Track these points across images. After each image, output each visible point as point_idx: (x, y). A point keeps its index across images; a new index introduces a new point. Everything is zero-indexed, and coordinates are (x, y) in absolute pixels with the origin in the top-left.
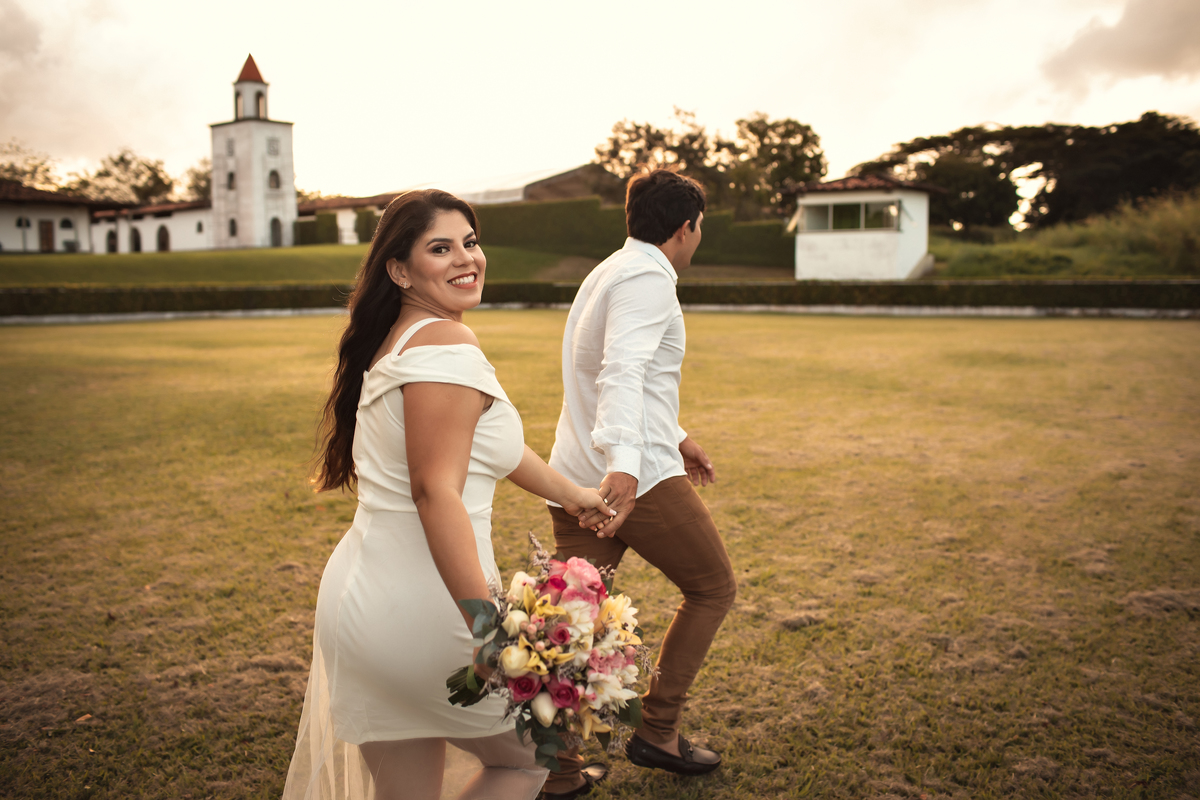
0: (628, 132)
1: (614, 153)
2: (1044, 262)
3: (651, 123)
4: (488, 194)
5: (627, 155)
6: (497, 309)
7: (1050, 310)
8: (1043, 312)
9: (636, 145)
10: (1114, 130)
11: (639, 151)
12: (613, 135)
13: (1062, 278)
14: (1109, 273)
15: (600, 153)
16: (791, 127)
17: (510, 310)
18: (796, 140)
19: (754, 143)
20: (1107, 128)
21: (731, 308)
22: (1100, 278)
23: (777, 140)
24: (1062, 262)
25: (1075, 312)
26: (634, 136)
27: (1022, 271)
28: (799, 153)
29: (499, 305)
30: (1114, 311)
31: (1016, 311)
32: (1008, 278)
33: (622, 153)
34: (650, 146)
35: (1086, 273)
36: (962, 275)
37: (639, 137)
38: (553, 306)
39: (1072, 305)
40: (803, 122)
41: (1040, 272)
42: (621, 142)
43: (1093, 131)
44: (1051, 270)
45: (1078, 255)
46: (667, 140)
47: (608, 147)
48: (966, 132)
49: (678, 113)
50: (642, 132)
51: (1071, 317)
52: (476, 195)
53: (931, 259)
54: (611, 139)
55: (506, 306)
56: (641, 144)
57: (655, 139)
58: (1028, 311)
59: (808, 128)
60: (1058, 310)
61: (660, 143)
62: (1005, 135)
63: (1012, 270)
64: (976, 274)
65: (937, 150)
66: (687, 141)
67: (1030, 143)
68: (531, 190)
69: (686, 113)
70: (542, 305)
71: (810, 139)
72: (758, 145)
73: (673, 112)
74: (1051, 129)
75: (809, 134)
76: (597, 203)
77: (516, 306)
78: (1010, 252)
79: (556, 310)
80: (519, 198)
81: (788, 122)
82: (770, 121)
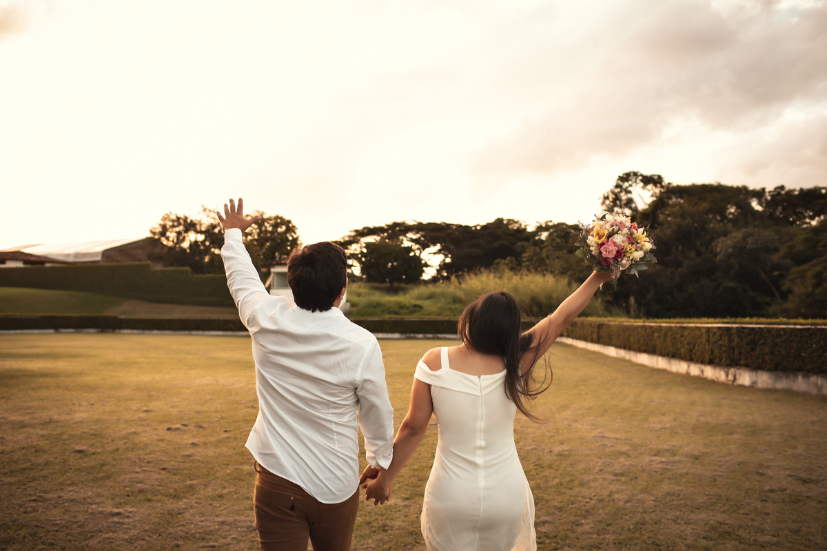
0: (173, 221)
1: (163, 233)
2: (408, 308)
3: (187, 215)
4: (77, 255)
5: (172, 235)
6: (79, 332)
7: (408, 335)
8: (404, 336)
9: (177, 229)
10: (478, 228)
11: (179, 233)
12: (162, 223)
13: (415, 317)
14: (439, 314)
15: (154, 233)
16: (279, 221)
17: (88, 333)
18: (282, 229)
19: (256, 229)
20: (475, 227)
21: (229, 333)
22: (433, 317)
23: (270, 229)
24: (418, 308)
25: (420, 336)
26: (176, 224)
27: (396, 313)
28: (284, 237)
29: (81, 330)
30: (440, 336)
31: (390, 336)
32: (387, 317)
33: (168, 234)
34: (186, 231)
35: (429, 314)
36: (363, 315)
37: (180, 224)
38: (118, 331)
39: (419, 333)
40: (287, 218)
41: (405, 314)
42: (168, 227)
43: (467, 227)
44: (411, 313)
45: (426, 304)
46: (198, 227)
47: (159, 229)
48: (396, 225)
49: (205, 210)
50: (182, 221)
51: (419, 339)
52: (68, 255)
53: (348, 304)
54: (160, 225)
55: (85, 330)
56: (181, 228)
57: (190, 226)
58: (397, 336)
59: (289, 222)
60: (412, 335)
61: (192, 228)
62: (419, 227)
63: (390, 312)
64: (371, 315)
65: (378, 235)
66: (211, 228)
67: (433, 233)
68: (107, 254)
69: (210, 211)
70: (110, 330)
71: (290, 229)
72: (258, 231)
73: (202, 209)
74: (443, 224)
75: (290, 225)
76: (149, 265)
77: (92, 331)
78: (390, 302)
79: (119, 333)
80: (99, 258)
81: (277, 217)
82: (265, 217)
